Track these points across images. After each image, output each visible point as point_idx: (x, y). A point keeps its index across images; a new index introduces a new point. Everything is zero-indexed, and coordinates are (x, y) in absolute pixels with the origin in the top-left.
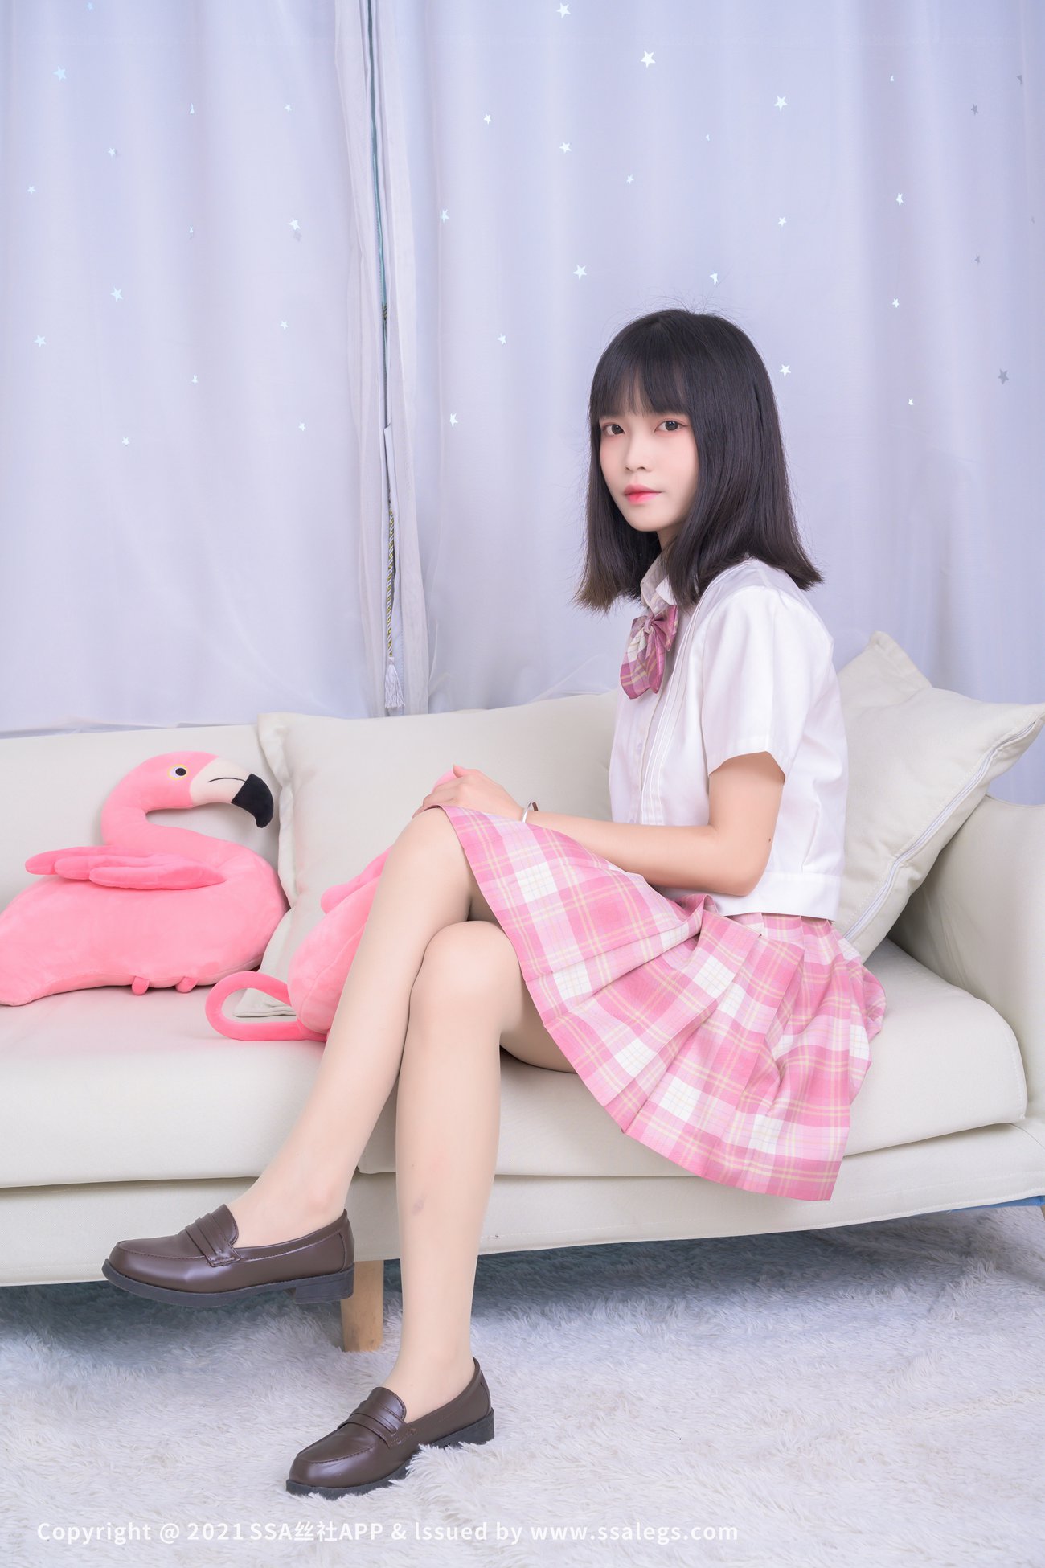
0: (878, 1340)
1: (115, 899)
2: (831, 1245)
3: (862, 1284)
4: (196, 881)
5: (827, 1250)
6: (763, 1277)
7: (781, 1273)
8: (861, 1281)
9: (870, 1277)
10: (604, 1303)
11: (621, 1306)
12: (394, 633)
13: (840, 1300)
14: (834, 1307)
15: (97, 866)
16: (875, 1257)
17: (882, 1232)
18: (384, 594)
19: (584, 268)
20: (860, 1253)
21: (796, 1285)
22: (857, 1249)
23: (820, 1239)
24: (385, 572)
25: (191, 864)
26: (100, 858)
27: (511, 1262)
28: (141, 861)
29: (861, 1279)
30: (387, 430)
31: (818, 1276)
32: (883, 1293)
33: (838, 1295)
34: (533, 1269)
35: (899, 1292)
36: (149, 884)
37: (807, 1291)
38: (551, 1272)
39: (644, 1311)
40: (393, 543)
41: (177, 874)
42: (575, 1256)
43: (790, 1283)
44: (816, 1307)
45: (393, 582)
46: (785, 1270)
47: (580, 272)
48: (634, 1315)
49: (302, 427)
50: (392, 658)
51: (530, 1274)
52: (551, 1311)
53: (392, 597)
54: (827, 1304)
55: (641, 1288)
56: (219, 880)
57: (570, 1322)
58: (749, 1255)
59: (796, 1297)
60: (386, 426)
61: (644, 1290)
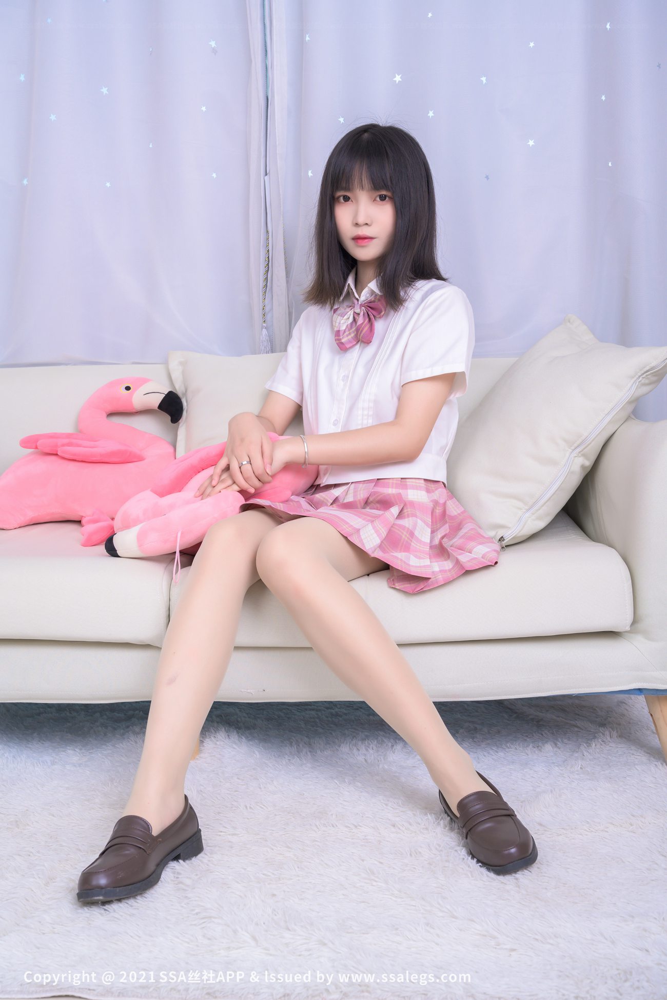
0: (522, 779)
1: (72, 466)
2: (516, 713)
3: (526, 740)
4: (125, 458)
5: (511, 716)
6: (461, 731)
7: (476, 729)
8: (525, 738)
9: (533, 736)
10: (350, 740)
11: (360, 743)
12: (267, 308)
13: (507, 750)
14: (501, 754)
15: (63, 445)
16: (540, 723)
17: (553, 707)
18: (262, 284)
19: (400, 76)
20: (532, 720)
21: (481, 737)
22: (531, 717)
23: (509, 709)
24: (262, 269)
25: (122, 448)
26: (66, 441)
27: (306, 710)
28: (92, 444)
29: (527, 736)
30: (266, 177)
31: (499, 732)
32: (538, 747)
33: (507, 746)
34: (317, 714)
35: (548, 747)
36: (94, 459)
37: (488, 742)
38: (327, 717)
39: (374, 748)
40: (268, 251)
41: (113, 454)
42: (348, 708)
43: (478, 736)
44: (489, 753)
45: (267, 275)
46: (478, 727)
47: (398, 78)
48: (367, 750)
49: (214, 175)
50: (265, 325)
51: (313, 718)
52: (314, 743)
53: (266, 285)
54: (497, 752)
55: (380, 732)
56: (140, 459)
57: (323, 751)
58: (459, 716)
59: (480, 746)
60: (266, 175)
61: (381, 733)
